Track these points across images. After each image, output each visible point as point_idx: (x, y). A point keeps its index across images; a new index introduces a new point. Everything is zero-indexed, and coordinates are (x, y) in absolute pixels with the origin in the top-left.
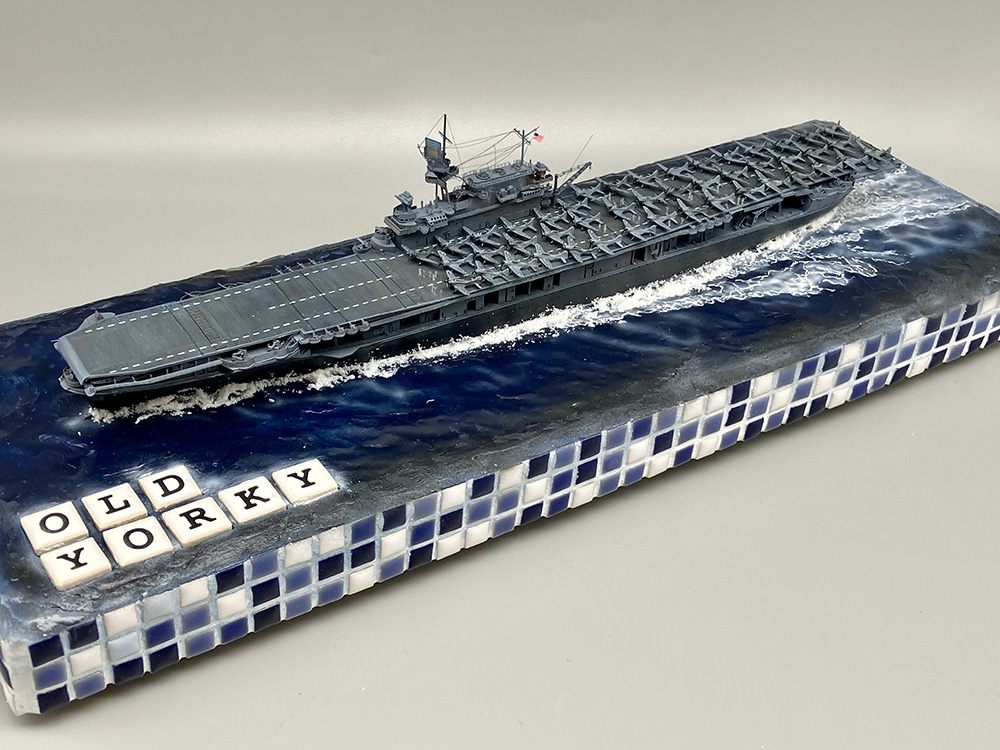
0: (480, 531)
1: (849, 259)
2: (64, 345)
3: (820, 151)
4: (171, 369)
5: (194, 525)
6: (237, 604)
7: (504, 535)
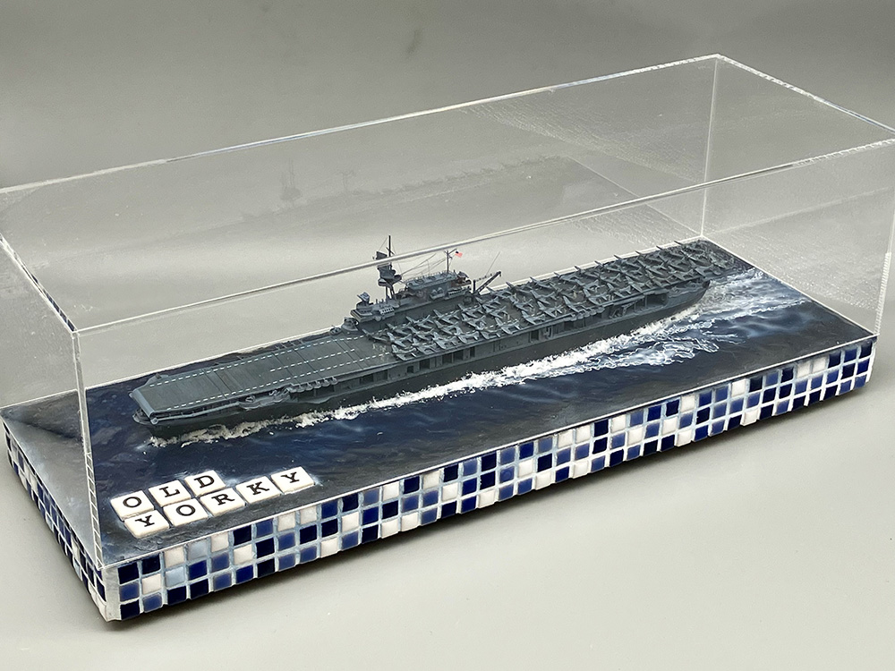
0: (412, 520)
1: (700, 340)
2: (137, 394)
3: (679, 262)
4: (206, 408)
5: (221, 503)
6: (246, 555)
7: (429, 526)
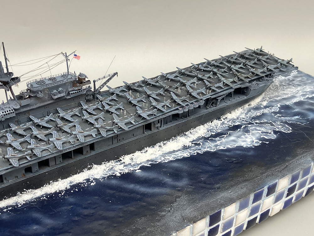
3: (253, 62)
